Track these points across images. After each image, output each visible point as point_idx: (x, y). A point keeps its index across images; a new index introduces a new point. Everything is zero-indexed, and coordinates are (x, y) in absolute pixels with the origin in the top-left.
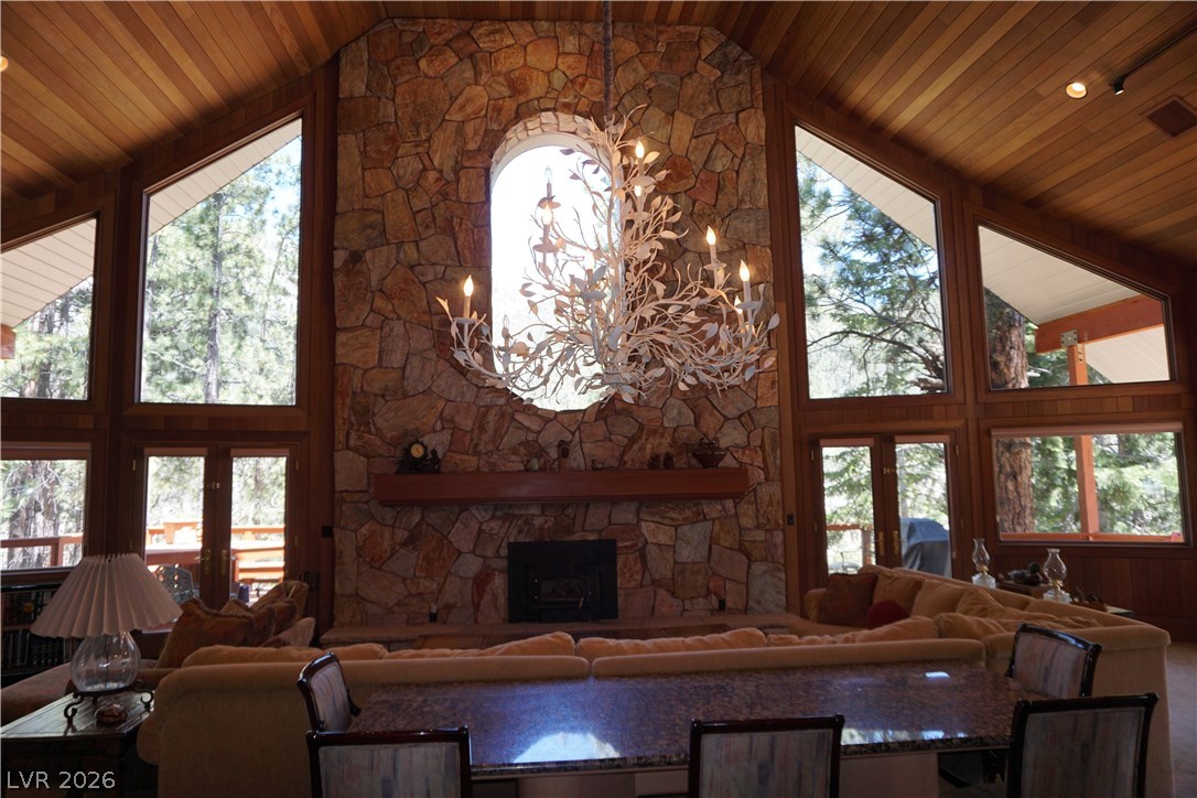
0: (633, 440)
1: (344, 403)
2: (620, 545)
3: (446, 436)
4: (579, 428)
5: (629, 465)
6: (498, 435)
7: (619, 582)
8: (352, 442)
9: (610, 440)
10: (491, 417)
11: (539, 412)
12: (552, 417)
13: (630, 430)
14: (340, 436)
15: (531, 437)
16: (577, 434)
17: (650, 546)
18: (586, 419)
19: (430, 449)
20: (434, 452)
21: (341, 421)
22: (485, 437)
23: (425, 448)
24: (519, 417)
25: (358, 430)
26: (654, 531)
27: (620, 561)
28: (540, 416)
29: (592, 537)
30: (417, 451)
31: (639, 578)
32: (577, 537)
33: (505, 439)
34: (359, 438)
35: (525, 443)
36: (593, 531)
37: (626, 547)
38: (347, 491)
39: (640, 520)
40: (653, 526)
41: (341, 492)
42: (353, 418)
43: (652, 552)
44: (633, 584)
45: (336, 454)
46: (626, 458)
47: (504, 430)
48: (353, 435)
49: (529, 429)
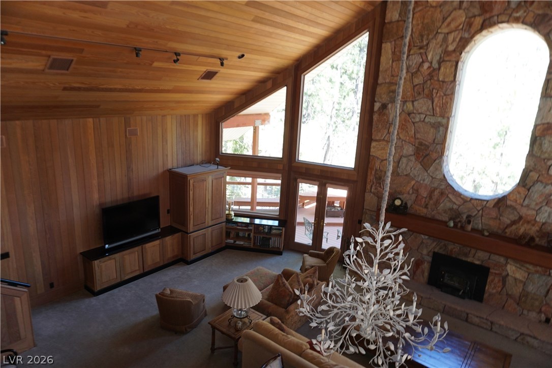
0: (514, 223)
1: (371, 173)
2: (491, 271)
3: (414, 197)
4: (482, 209)
5: (507, 235)
6: (437, 203)
7: (486, 288)
8: (373, 190)
9: (500, 219)
10: (436, 193)
11: (462, 196)
12: (469, 200)
13: (513, 217)
14: (368, 187)
15: (455, 207)
16: (481, 212)
17: (509, 278)
18: (487, 205)
19: (404, 202)
20: (406, 204)
21: (369, 180)
22: (431, 202)
23: (402, 201)
24: (450, 196)
25: (376, 185)
26: (513, 270)
27: (490, 278)
28: (462, 199)
29: (477, 262)
30: (398, 202)
31: (500, 289)
32: (469, 260)
33: (442, 205)
34: (376, 189)
35: (451, 209)
36: (479, 260)
37: (496, 274)
38: (368, 209)
39: (507, 263)
40: (514, 268)
41: (366, 209)
42: (374, 180)
43: (510, 280)
44: (494, 291)
45: (366, 193)
46: (507, 230)
47: (442, 201)
48: (373, 187)
49: (455, 203)
